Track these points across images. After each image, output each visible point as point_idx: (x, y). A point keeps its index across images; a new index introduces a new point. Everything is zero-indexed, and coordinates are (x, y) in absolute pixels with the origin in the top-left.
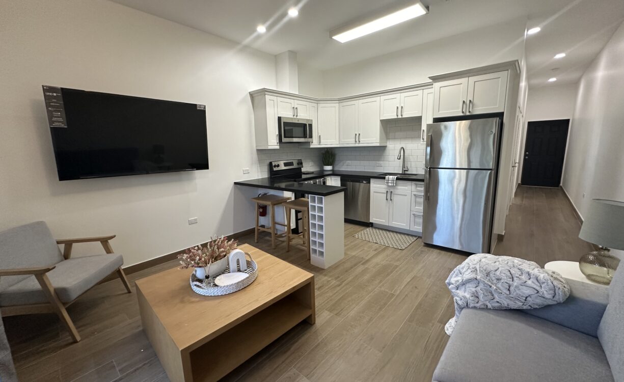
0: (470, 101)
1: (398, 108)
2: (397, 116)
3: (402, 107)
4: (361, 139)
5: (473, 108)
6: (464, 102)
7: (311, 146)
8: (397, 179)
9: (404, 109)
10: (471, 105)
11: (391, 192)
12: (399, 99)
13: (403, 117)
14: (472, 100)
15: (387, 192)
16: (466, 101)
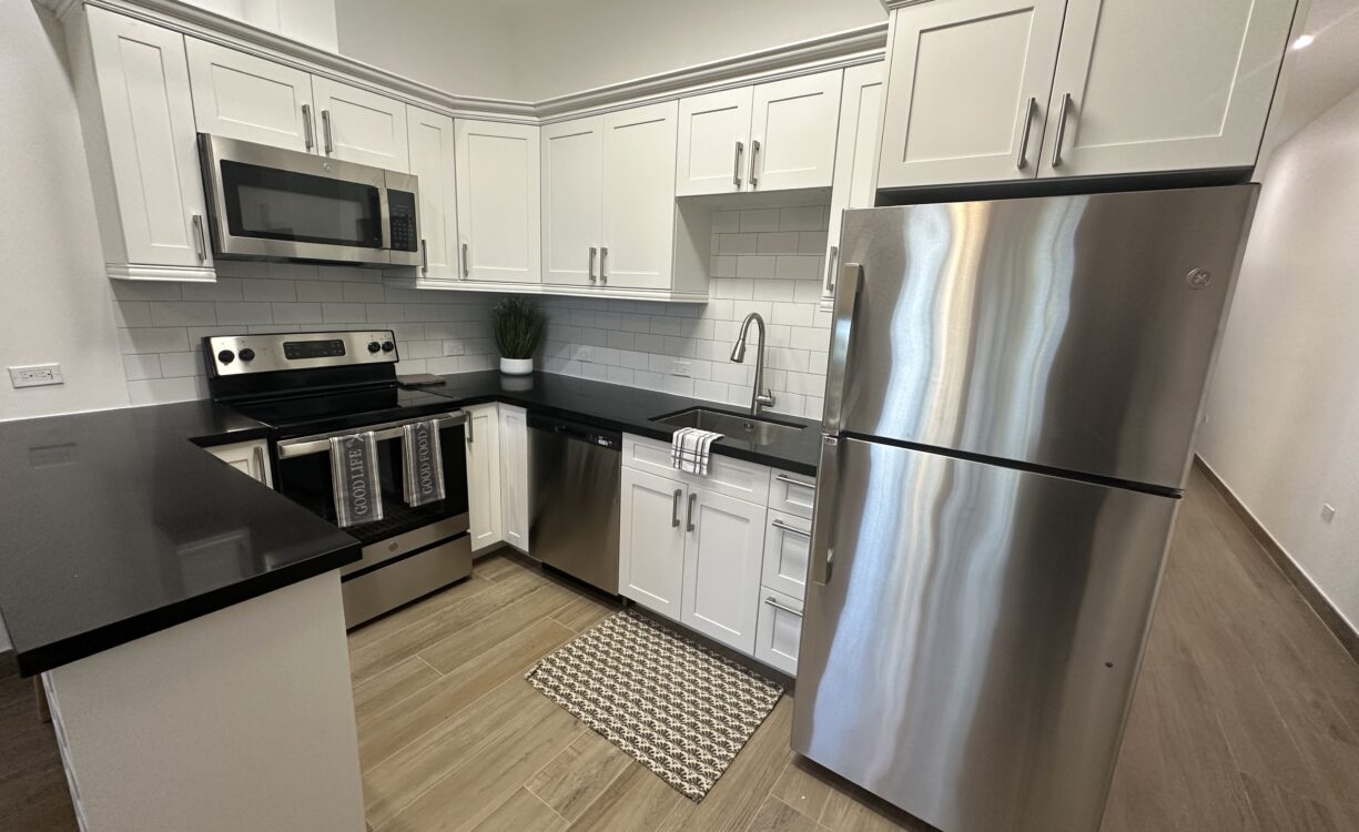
0: (1069, 102)
1: (740, 148)
2: (738, 182)
3: (757, 147)
4: (610, 272)
5: (1076, 143)
6: (1034, 108)
7: (422, 284)
8: (716, 448)
9: (767, 153)
10: (1070, 127)
11: (693, 498)
12: (745, 108)
13: (762, 188)
14: (1077, 99)
15: (678, 493)
16: (1042, 104)
